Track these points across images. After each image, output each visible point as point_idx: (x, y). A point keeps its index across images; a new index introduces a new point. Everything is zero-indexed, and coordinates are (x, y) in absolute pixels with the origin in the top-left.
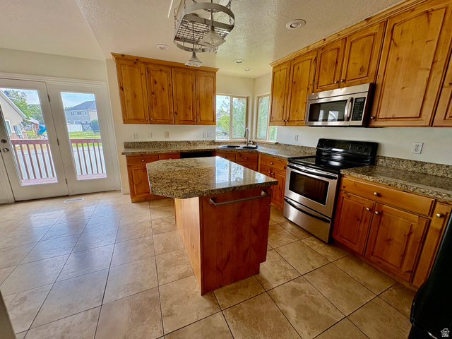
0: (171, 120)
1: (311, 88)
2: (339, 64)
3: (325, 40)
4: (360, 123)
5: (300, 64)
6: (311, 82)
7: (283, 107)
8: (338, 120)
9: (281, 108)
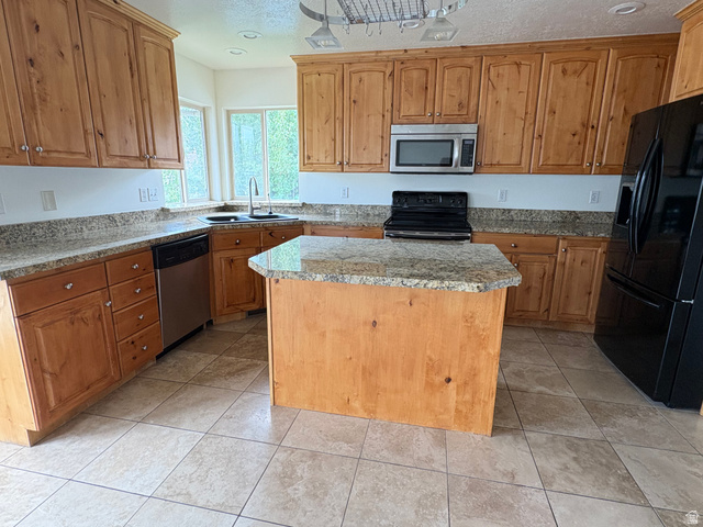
0: (88, 154)
1: (388, 115)
2: (430, 91)
3: (406, 51)
4: (471, 169)
5: (364, 75)
6: (388, 106)
7: (334, 140)
8: (441, 165)
9: (328, 140)
